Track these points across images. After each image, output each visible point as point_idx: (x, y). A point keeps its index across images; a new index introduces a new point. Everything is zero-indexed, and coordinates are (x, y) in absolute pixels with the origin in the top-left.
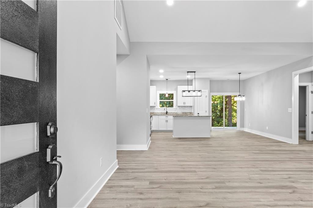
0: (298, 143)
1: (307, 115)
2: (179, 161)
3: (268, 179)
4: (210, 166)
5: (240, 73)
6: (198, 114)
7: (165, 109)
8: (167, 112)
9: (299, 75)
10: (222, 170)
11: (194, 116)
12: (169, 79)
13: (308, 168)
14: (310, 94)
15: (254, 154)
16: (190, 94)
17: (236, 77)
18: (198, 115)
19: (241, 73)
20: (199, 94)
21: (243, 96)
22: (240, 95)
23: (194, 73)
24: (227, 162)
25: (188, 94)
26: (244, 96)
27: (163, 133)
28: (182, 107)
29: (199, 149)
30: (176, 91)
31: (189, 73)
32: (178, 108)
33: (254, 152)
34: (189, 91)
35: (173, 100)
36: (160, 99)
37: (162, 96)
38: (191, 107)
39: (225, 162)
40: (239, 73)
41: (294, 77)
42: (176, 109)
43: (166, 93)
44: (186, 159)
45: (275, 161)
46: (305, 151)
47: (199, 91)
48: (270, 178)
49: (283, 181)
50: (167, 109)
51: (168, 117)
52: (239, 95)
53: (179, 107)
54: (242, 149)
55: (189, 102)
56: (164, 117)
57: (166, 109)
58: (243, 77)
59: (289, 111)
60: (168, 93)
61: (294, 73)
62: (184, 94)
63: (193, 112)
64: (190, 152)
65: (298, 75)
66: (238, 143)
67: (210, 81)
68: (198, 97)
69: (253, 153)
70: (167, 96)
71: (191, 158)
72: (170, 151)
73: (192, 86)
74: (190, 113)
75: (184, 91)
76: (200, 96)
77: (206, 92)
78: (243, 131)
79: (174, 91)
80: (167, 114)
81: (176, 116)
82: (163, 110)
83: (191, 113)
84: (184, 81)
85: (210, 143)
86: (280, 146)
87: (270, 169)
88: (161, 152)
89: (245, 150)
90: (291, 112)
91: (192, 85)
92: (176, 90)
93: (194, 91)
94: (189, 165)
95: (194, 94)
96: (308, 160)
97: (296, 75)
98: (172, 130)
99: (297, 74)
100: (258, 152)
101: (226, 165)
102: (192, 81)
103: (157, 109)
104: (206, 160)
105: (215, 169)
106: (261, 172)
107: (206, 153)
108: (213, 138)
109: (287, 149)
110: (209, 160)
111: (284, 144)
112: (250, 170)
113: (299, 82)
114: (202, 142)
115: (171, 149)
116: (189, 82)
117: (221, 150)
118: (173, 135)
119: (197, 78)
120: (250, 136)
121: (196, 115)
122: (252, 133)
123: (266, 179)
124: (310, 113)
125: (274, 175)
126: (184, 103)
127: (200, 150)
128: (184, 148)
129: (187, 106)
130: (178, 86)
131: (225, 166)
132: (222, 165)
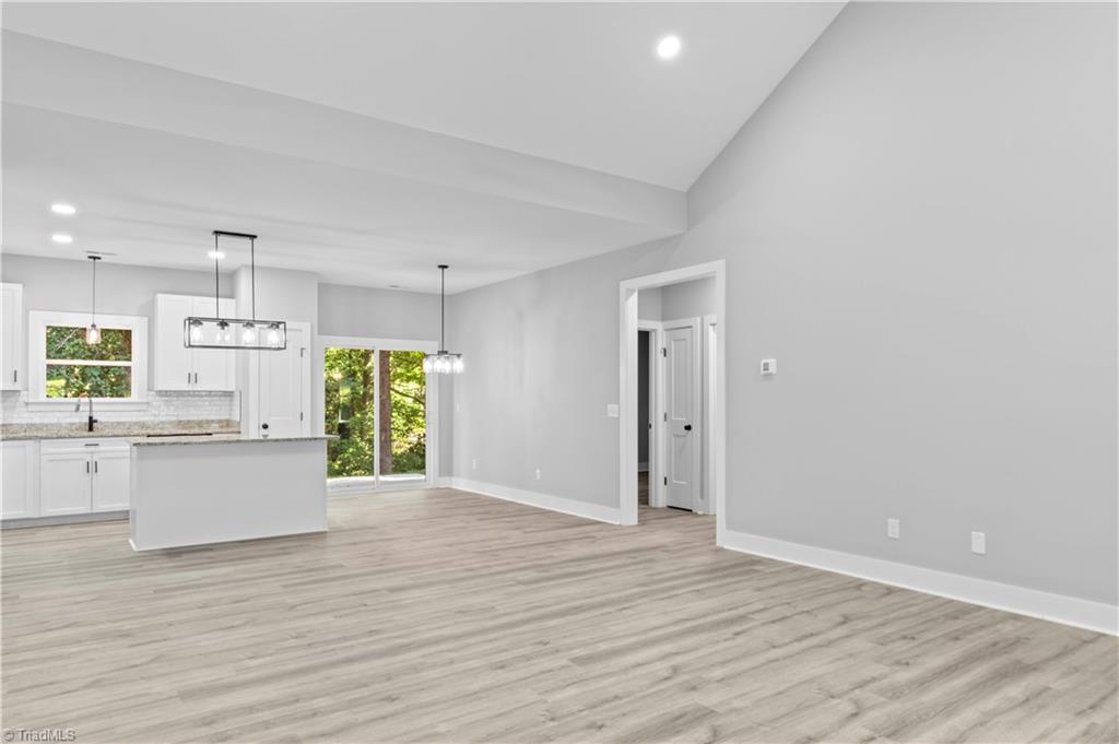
0: (636, 523)
1: (653, 427)
2: (187, 695)
3: (616, 697)
4: (364, 692)
5: (444, 267)
6: (265, 427)
7: (77, 409)
8: (92, 421)
9: (640, 292)
10: (425, 697)
11: (242, 437)
12: (105, 259)
13: (704, 616)
14: (660, 356)
15: (523, 587)
16: (227, 338)
17: (429, 280)
18: (265, 432)
19: (446, 267)
20: (274, 337)
21: (456, 358)
22: (446, 352)
23: (248, 241)
24: (433, 649)
25: (218, 338)
26: (459, 356)
27: (66, 530)
28: (179, 394)
29: (290, 600)
30: (146, 319)
31: (221, 237)
32: (157, 401)
33: (522, 576)
34: (223, 324)
35: (129, 360)
36: (48, 357)
37: (61, 340)
38: (229, 394)
39: (425, 651)
40: (440, 266)
41: (627, 299)
42: (145, 407)
43: (89, 327)
44: (226, 674)
45: (602, 605)
46: (665, 546)
47: (275, 325)
48: (617, 690)
49: (662, 690)
50: (94, 408)
51: (101, 448)
52: (442, 353)
53: (163, 394)
54: (472, 570)
55: (217, 372)
56: (77, 448)
57: (88, 408)
58: (455, 281)
59: (610, 415)
60: (99, 327)
61: (624, 285)
62: (197, 334)
63: (237, 418)
64: (246, 624)
65: (636, 294)
66: (450, 545)
67: (319, 285)
68: (262, 351)
69: (520, 583)
70: (93, 338)
71: (253, 663)
72: (125, 635)
73: (233, 301)
74: (220, 421)
75: (197, 321)
76: (279, 349)
77: (302, 331)
78: (449, 489)
79: (135, 319)
80: (91, 429)
81: (151, 442)
82: (69, 411)
83: (228, 423)
84: (197, 273)
85: (331, 557)
86: (591, 539)
87: (603, 647)
88: (61, 657)
89: (485, 572)
90: (616, 416)
91: (232, 296)
92: (149, 312)
93: (250, 324)
94: (251, 709)
95: (248, 336)
96: (689, 579)
97: (630, 292)
98: (127, 512)
99: (633, 291)
100: (532, 574)
101: (434, 666)
102: (232, 275)
103: (27, 404)
104: (335, 658)
105: (391, 699)
106: (579, 671)
107: (328, 618)
108: (339, 531)
109: (616, 547)
110: (351, 653)
111: (601, 531)
112: (536, 670)
113: (640, 317)
114: (296, 559)
115: (127, 626)
116: (221, 282)
117: (393, 590)
118: (129, 535)
119: (261, 268)
120: (480, 510)
121: (254, 433)
122: (486, 496)
123: (607, 701)
124: (661, 417)
125: (625, 670)
126: (193, 378)
127: (292, 608)
128: (205, 606)
129: (210, 393)
130: (160, 297)
131: (432, 674)
132: (415, 669)
